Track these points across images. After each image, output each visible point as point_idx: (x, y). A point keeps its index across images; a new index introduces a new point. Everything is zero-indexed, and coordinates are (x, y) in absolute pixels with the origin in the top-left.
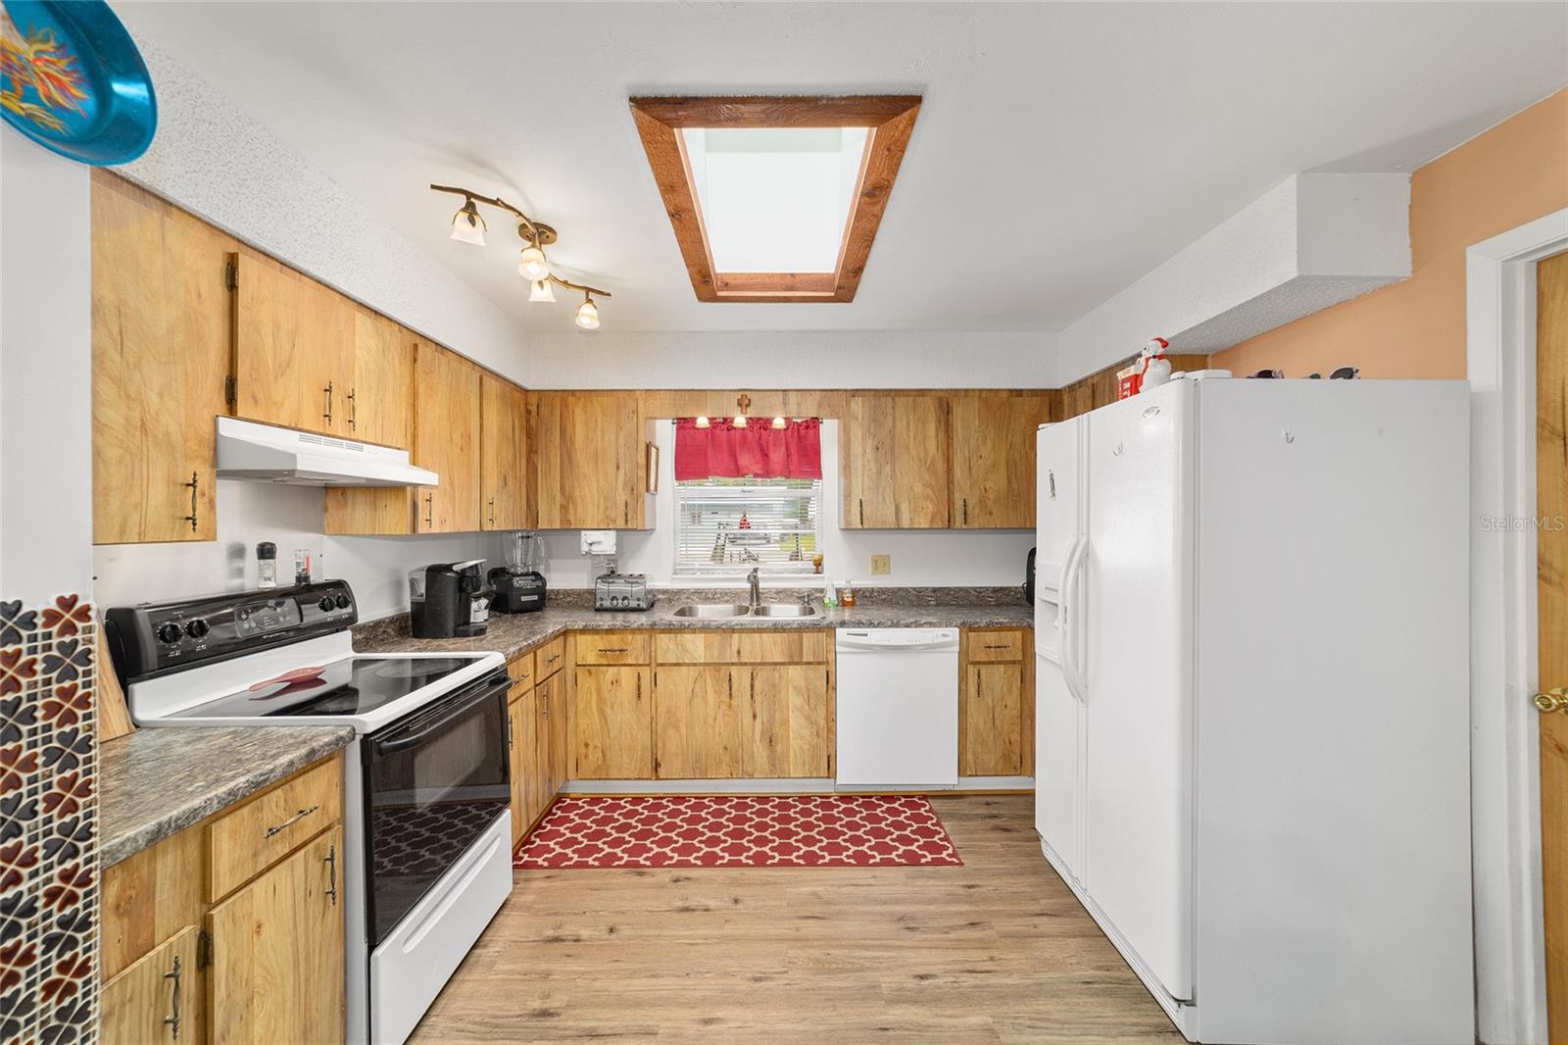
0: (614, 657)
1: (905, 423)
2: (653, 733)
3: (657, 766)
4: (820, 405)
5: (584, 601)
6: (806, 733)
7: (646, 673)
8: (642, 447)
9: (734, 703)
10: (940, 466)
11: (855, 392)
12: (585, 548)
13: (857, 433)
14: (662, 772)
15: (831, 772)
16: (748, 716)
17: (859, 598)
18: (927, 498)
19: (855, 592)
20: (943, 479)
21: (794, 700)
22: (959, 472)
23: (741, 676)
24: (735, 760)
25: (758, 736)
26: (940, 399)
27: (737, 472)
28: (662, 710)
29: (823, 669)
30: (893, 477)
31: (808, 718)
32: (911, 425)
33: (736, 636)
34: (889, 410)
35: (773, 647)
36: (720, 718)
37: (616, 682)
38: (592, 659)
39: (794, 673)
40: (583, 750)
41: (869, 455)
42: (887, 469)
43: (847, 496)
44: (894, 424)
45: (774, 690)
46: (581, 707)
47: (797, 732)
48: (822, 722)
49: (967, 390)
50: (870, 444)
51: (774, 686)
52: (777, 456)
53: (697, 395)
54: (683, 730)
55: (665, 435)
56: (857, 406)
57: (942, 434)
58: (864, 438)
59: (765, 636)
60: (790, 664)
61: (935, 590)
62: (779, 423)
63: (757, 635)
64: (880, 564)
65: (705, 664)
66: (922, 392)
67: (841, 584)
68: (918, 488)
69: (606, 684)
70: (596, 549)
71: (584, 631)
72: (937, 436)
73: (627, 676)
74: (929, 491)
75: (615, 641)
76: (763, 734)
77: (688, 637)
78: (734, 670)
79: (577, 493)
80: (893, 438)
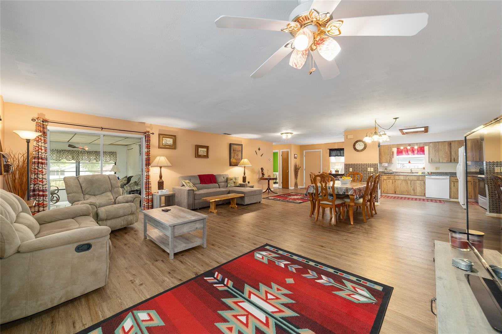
0: (389, 178)
1: (441, 147)
2: (395, 188)
3: (395, 192)
4: (424, 145)
5: (383, 172)
6: (420, 190)
7: (394, 181)
8: (392, 152)
9: (408, 185)
10: (449, 153)
11: (430, 143)
12: (383, 165)
13: (431, 149)
14: (396, 193)
15: (425, 195)
16: (410, 187)
17: (432, 174)
18: (446, 158)
19: (431, 173)
20: (449, 155)
21: (418, 185)
22: (453, 153)
23: (409, 182)
24: (408, 192)
25: (412, 189)
26: (449, 143)
27: (408, 154)
28: (396, 185)
29: (423, 181)
30: (438, 154)
31: (421, 188)
32: (442, 147)
33: (408, 177)
34: (438, 145)
35: (415, 178)
36: (405, 187)
37: (389, 181)
38: (385, 179)
39: (418, 181)
40: (384, 190)
41: (433, 151)
42: (437, 154)
43: (429, 158)
44: (438, 147)
45: (414, 184)
46: (384, 184)
47: (418, 189)
48: (423, 188)
49: (455, 141)
50: (433, 150)
51: (415, 183)
52: (416, 152)
53: (401, 145)
54: (400, 188)
55: (395, 150)
56: (431, 145)
57: (449, 148)
58: (432, 149)
59: (413, 177)
60: (418, 180)
61: (450, 173)
62: (416, 147)
63: (412, 177)
64: (437, 168)
65: (403, 180)
66: (445, 142)
67: (428, 171)
68: (444, 156)
69: (388, 182)
70: (385, 166)
71: (384, 175)
72: (448, 148)
73: (391, 181)
74: (446, 156)
75: (389, 176)
76: (413, 190)
77: (400, 176)
78: (408, 181)
79: (382, 158)
80: (438, 149)
